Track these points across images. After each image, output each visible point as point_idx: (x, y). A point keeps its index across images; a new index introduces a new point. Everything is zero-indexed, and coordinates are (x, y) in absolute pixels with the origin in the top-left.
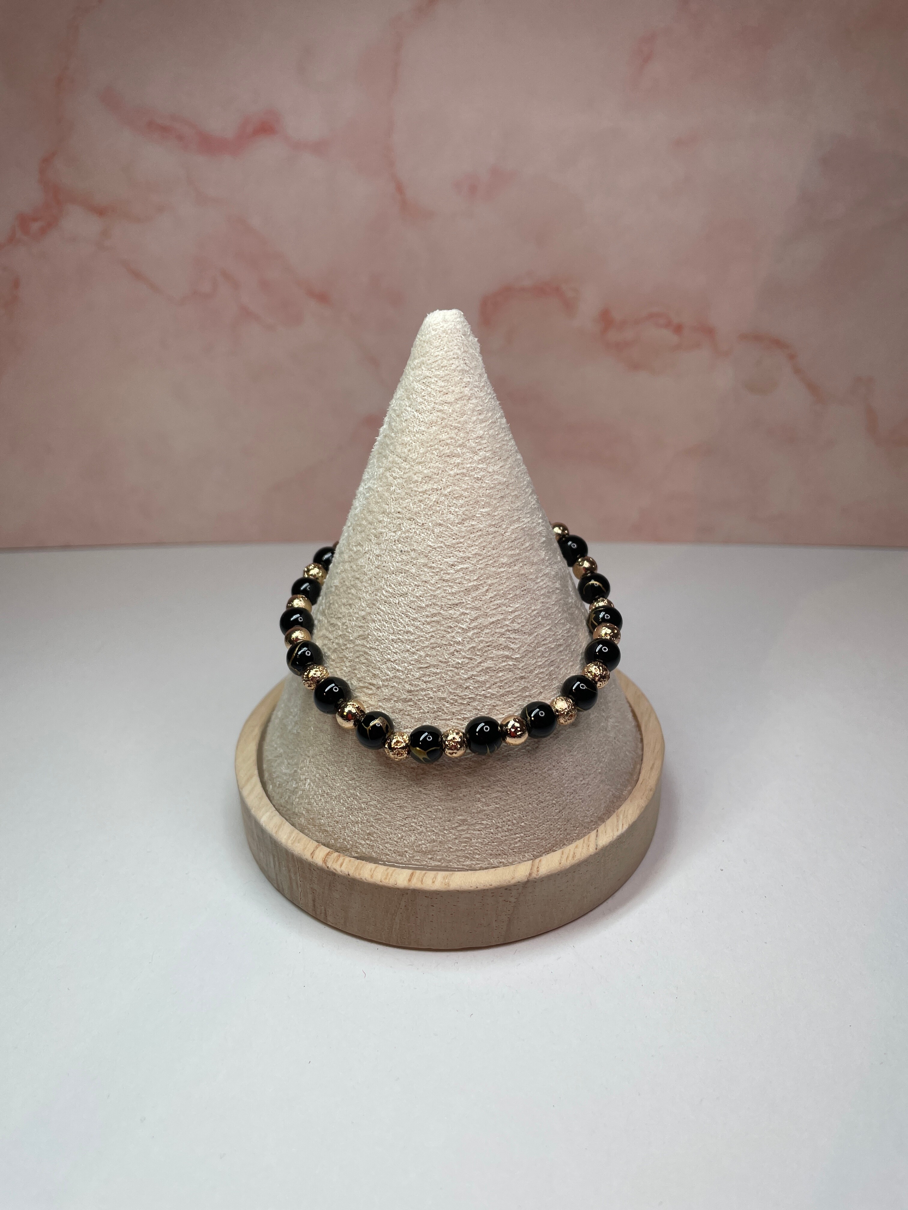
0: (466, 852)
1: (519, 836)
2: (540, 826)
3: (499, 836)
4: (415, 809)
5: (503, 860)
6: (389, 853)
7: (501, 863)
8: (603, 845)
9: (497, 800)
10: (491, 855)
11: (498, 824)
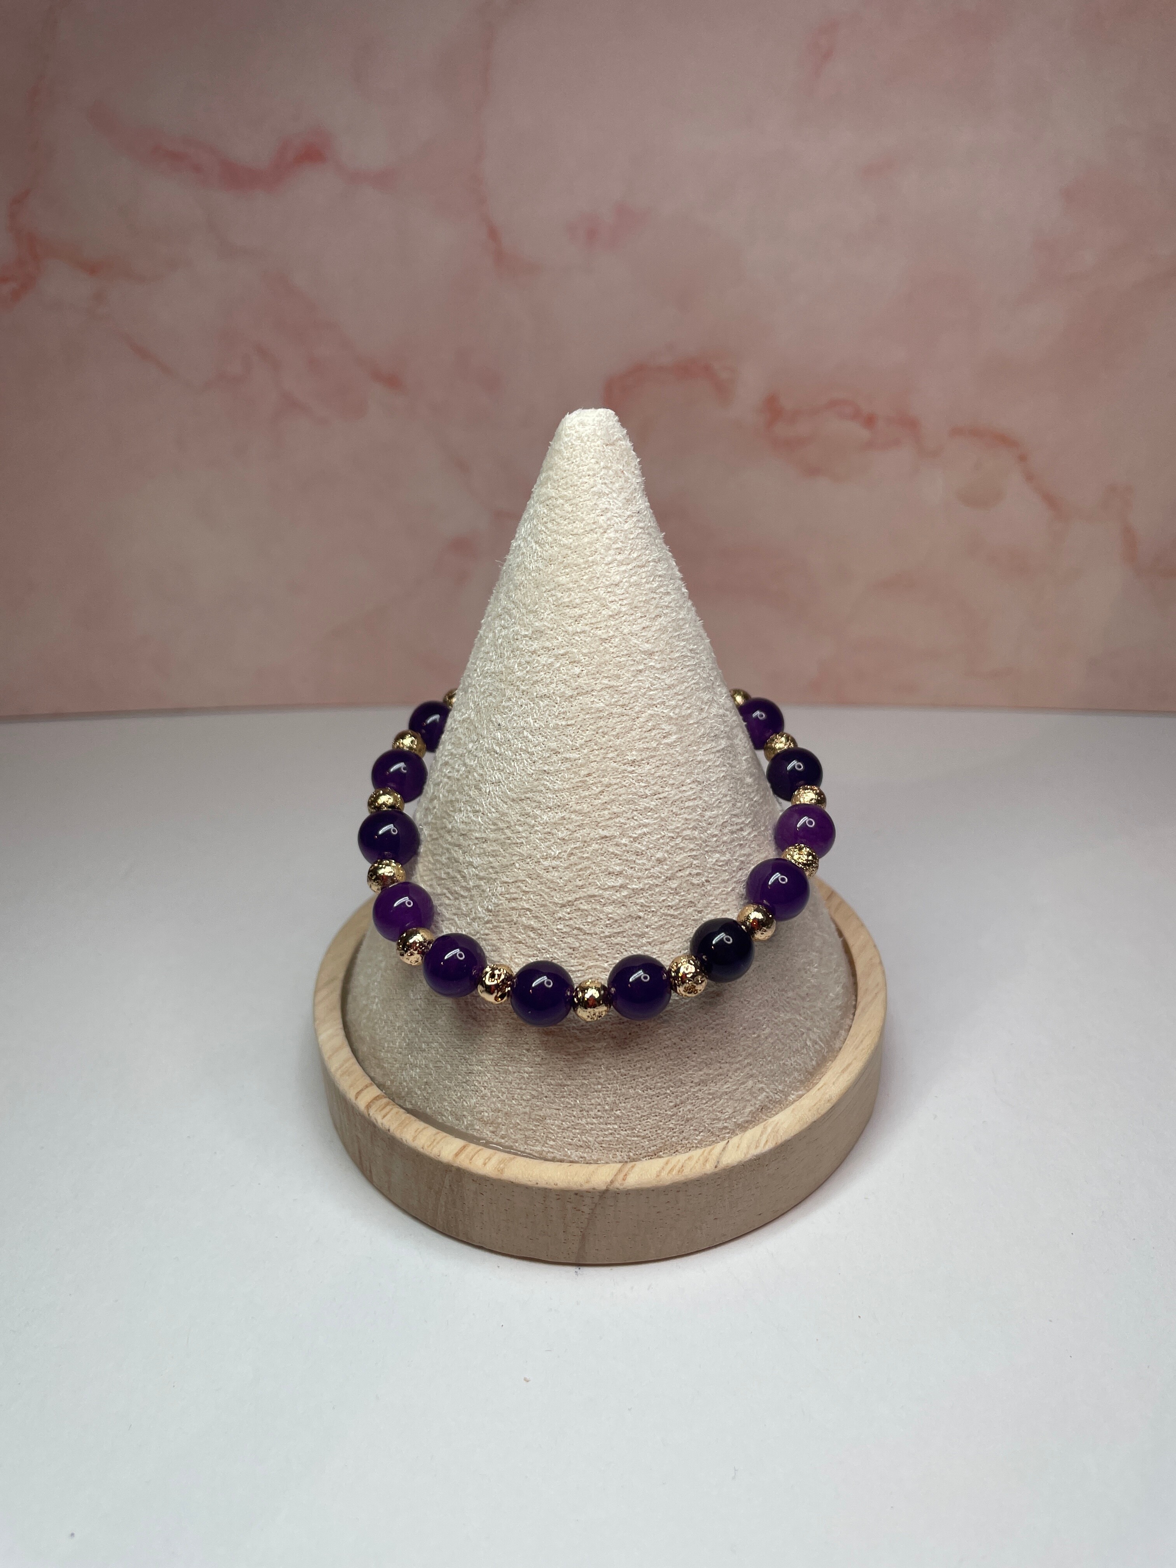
0: (538, 1134)
1: (611, 1127)
2: (644, 1120)
3: (584, 1121)
4: (481, 1064)
5: (585, 1155)
6: (445, 1114)
7: (582, 1157)
8: (728, 1164)
9: (586, 1075)
10: (570, 1144)
11: (584, 1106)
